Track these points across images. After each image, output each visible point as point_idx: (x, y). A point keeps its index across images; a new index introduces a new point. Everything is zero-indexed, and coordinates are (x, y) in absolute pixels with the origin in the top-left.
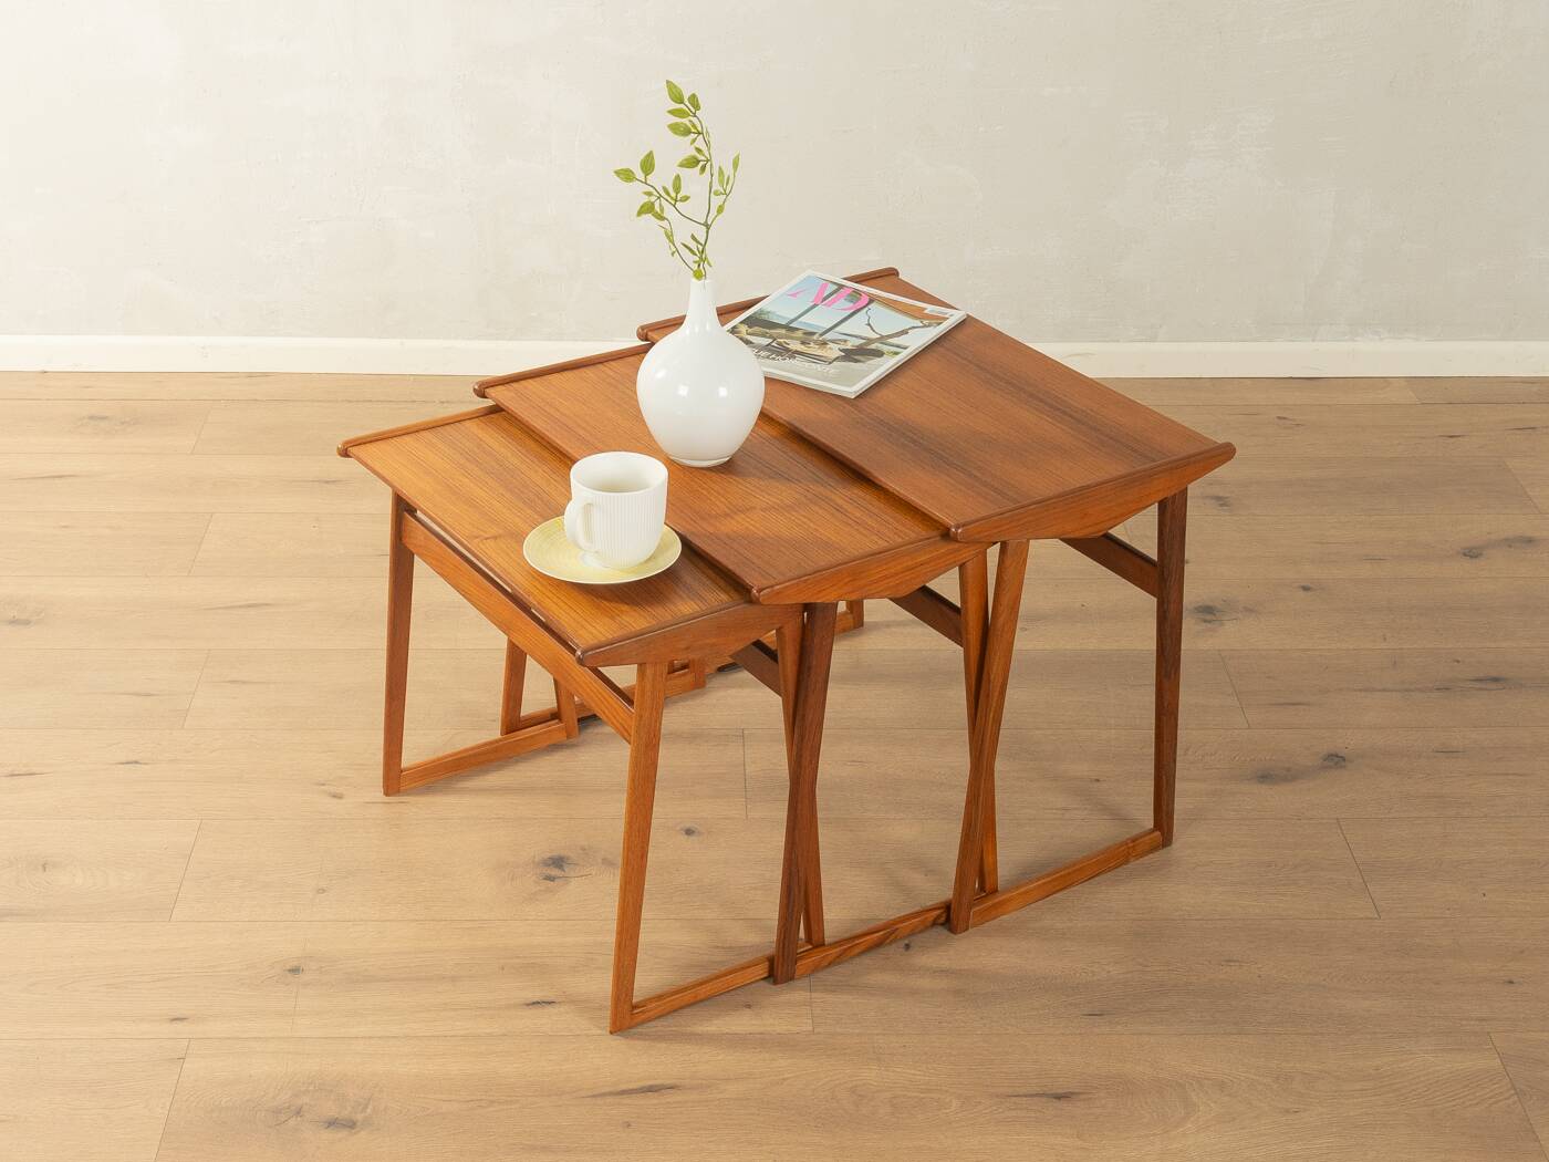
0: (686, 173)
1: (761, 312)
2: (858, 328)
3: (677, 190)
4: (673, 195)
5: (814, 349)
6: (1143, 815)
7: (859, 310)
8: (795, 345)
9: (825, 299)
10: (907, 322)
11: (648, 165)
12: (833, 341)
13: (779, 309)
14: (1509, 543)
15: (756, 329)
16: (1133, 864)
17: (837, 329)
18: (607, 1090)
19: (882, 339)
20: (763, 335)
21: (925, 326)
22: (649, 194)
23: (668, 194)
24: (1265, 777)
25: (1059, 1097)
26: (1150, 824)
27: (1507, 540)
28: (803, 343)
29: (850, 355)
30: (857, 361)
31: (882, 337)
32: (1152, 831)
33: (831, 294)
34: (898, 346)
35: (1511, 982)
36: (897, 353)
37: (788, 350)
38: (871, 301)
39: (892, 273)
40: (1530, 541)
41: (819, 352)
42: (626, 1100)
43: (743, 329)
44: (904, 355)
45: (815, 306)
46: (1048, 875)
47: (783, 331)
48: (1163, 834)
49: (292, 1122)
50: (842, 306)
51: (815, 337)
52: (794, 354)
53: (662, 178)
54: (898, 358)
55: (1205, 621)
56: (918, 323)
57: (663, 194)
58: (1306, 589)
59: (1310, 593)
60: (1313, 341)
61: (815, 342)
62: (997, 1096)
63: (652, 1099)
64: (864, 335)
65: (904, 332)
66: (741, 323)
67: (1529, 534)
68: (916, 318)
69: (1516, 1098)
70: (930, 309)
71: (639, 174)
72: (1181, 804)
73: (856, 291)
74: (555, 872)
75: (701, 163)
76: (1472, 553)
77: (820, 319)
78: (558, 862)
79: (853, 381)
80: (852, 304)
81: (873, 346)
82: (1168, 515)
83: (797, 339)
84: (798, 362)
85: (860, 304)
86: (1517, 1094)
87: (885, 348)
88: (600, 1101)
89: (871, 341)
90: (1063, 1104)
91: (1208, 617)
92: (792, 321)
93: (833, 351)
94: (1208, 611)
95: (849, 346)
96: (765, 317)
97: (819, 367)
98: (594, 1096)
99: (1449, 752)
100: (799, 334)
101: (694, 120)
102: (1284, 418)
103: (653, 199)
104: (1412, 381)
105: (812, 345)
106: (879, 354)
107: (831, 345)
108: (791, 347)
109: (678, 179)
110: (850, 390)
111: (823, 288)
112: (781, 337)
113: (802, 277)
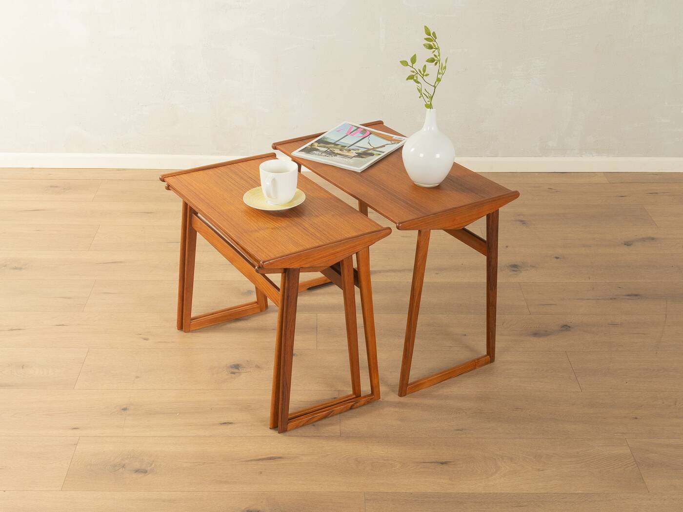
1: (324, 138)
2: (364, 144)
3: (424, 71)
4: (423, 73)
5: (345, 153)
6: (483, 349)
7: (364, 138)
8: (337, 151)
9: (351, 133)
10: (385, 142)
11: (413, 60)
12: (353, 150)
13: (331, 137)
14: (644, 240)
15: (322, 145)
16: (478, 370)
17: (356, 145)
19: (374, 149)
20: (324, 147)
21: (392, 144)
22: (413, 72)
23: (421, 73)
28: (340, 150)
29: (360, 155)
30: (362, 157)
31: (374, 148)
32: (485, 356)
33: (353, 131)
34: (380, 151)
36: (380, 154)
37: (334, 153)
38: (371, 134)
39: (381, 123)
40: (653, 239)
41: (348, 154)
42: (261, 463)
43: (316, 144)
44: (382, 155)
45: (346, 136)
47: (333, 145)
50: (359, 135)
51: (346, 148)
52: (337, 155)
53: (418, 66)
54: (380, 156)
56: (389, 142)
57: (419, 72)
58: (557, 258)
60: (564, 157)
61: (345, 150)
62: (417, 463)
63: (272, 463)
64: (366, 147)
65: (384, 146)
66: (315, 142)
68: (388, 140)
69: (636, 465)
70: (395, 137)
71: (410, 63)
73: (365, 130)
74: (235, 370)
76: (628, 244)
77: (348, 141)
78: (237, 366)
79: (360, 166)
80: (362, 135)
81: (370, 152)
82: (491, 221)
83: (338, 148)
84: (338, 158)
85: (365, 135)
86: (636, 463)
87: (375, 152)
88: (249, 463)
89: (369, 149)
90: (444, 466)
92: (337, 141)
93: (353, 153)
94: (516, 267)
95: (360, 151)
96: (325, 140)
97: (346, 160)
98: (247, 461)
100: (339, 147)
103: (415, 74)
105: (344, 151)
106: (372, 155)
107: (352, 151)
108: (335, 152)
109: (425, 66)
110: (359, 169)
111: (351, 128)
112: (331, 148)
113: (342, 124)
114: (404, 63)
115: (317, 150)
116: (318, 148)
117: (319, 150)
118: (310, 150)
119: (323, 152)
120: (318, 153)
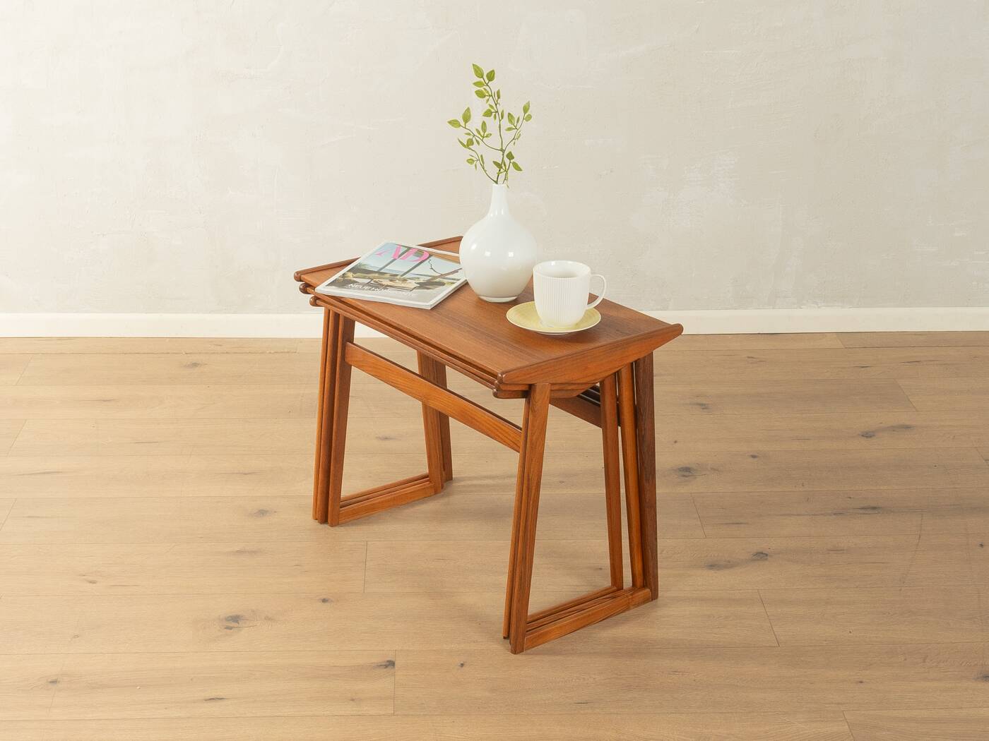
0: (486, 119)
1: (360, 264)
2: (425, 271)
3: (484, 131)
4: (482, 134)
5: (398, 284)
7: (423, 261)
8: (386, 282)
10: (454, 266)
12: (411, 279)
13: (371, 263)
14: (893, 429)
15: (359, 274)
17: (412, 272)
20: (364, 278)
22: (469, 134)
23: (479, 133)
27: (892, 427)
28: (391, 281)
29: (423, 286)
30: (427, 289)
31: (441, 275)
33: (403, 253)
34: (453, 279)
36: (452, 284)
37: (382, 285)
38: (430, 256)
40: (908, 427)
41: (403, 285)
43: (350, 275)
44: (458, 284)
45: (395, 259)
47: (377, 275)
50: (412, 259)
51: (398, 277)
52: (386, 287)
53: (475, 123)
54: (453, 287)
55: (684, 476)
57: (476, 133)
58: (754, 457)
59: (756, 459)
61: (399, 280)
64: (429, 274)
65: (456, 271)
66: (349, 271)
67: (908, 423)
71: (462, 123)
74: (233, 624)
75: (494, 114)
76: (867, 435)
77: (399, 267)
78: (236, 619)
79: (427, 300)
80: (417, 259)
81: (437, 280)
83: (386, 278)
84: (389, 291)
85: (422, 258)
87: (445, 281)
89: (435, 277)
91: (687, 474)
92: (381, 269)
93: (412, 284)
94: (686, 470)
95: (421, 281)
96: (363, 267)
97: (404, 293)
100: (387, 276)
103: (471, 137)
105: (397, 281)
106: (440, 284)
107: (409, 281)
108: (384, 283)
109: (484, 123)
110: (428, 304)
111: (398, 250)
112: (375, 278)
113: (383, 243)
114: (454, 123)
115: (354, 282)
116: (355, 279)
117: (356, 282)
118: (343, 283)
119: (364, 285)
120: (357, 286)
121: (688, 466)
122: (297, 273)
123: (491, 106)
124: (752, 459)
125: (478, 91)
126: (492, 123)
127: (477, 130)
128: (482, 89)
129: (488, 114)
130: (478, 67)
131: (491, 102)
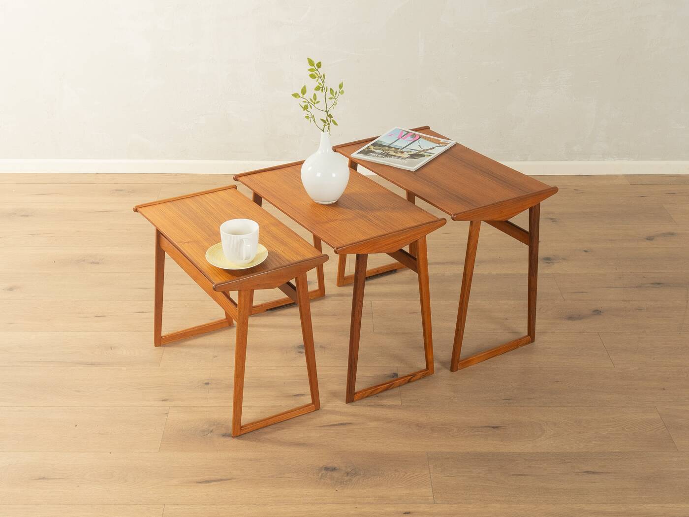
0: (316, 92)
1: (379, 141)
2: (415, 147)
3: (315, 99)
4: (314, 101)
5: (399, 154)
6: (524, 331)
7: (415, 141)
8: (392, 153)
9: (402, 137)
10: (434, 145)
11: (304, 91)
12: (406, 152)
13: (385, 140)
14: (665, 235)
15: (377, 147)
16: (520, 349)
17: (408, 147)
18: (325, 425)
19: (424, 151)
20: (380, 149)
21: (440, 146)
22: (305, 102)
23: (312, 101)
24: (571, 318)
25: (494, 428)
26: (526, 334)
27: (664, 234)
28: (394, 152)
29: (413, 156)
30: (415, 158)
31: (424, 150)
32: (527, 336)
33: (405, 135)
34: (430, 153)
35: (664, 389)
36: (430, 156)
37: (389, 155)
38: (420, 138)
39: (427, 128)
40: (672, 234)
41: (401, 155)
42: (333, 428)
43: (372, 147)
44: (433, 156)
45: (399, 139)
46: (488, 351)
47: (387, 148)
48: (531, 337)
49: (209, 435)
50: (409, 139)
51: (399, 150)
52: (391, 156)
53: (309, 95)
54: (430, 157)
55: (547, 263)
56: (438, 145)
57: (310, 101)
58: (586, 251)
59: (587, 253)
60: (588, 160)
61: (399, 152)
62: (471, 427)
63: (342, 428)
64: (417, 149)
65: (433, 148)
66: (371, 145)
67: (672, 232)
68: (438, 144)
69: (665, 428)
70: (442, 140)
71: (301, 95)
72: (538, 327)
73: (414, 134)
75: (321, 88)
76: (650, 239)
77: (401, 144)
79: (414, 165)
80: (412, 139)
81: (421, 153)
82: (533, 213)
83: (392, 151)
84: (393, 159)
85: (415, 139)
86: (666, 427)
87: (425, 154)
88: (323, 428)
89: (421, 151)
90: (495, 430)
91: (548, 261)
92: (390, 145)
93: (406, 155)
94: (548, 260)
95: (412, 153)
96: (380, 143)
97: (401, 160)
98: (321, 427)
99: (640, 309)
100: (393, 149)
101: (317, 72)
102: (577, 190)
103: (307, 104)
104: (627, 176)
106: (424, 156)
107: (405, 153)
108: (390, 153)
109: (315, 95)
110: (413, 168)
111: (402, 133)
112: (386, 150)
113: (393, 129)
114: (296, 95)
115: (374, 152)
116: (374, 150)
117: (375, 152)
118: (367, 152)
119: (379, 154)
120: (374, 154)
121: (548, 257)
122: (334, 147)
123: (320, 84)
124: (585, 253)
125: (311, 74)
126: (320, 95)
127: (310, 99)
128: (314, 73)
129: (318, 88)
130: (311, 60)
131: (320, 81)
